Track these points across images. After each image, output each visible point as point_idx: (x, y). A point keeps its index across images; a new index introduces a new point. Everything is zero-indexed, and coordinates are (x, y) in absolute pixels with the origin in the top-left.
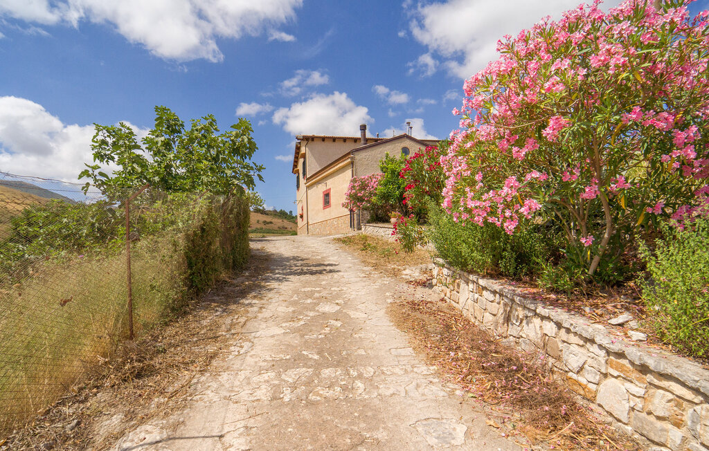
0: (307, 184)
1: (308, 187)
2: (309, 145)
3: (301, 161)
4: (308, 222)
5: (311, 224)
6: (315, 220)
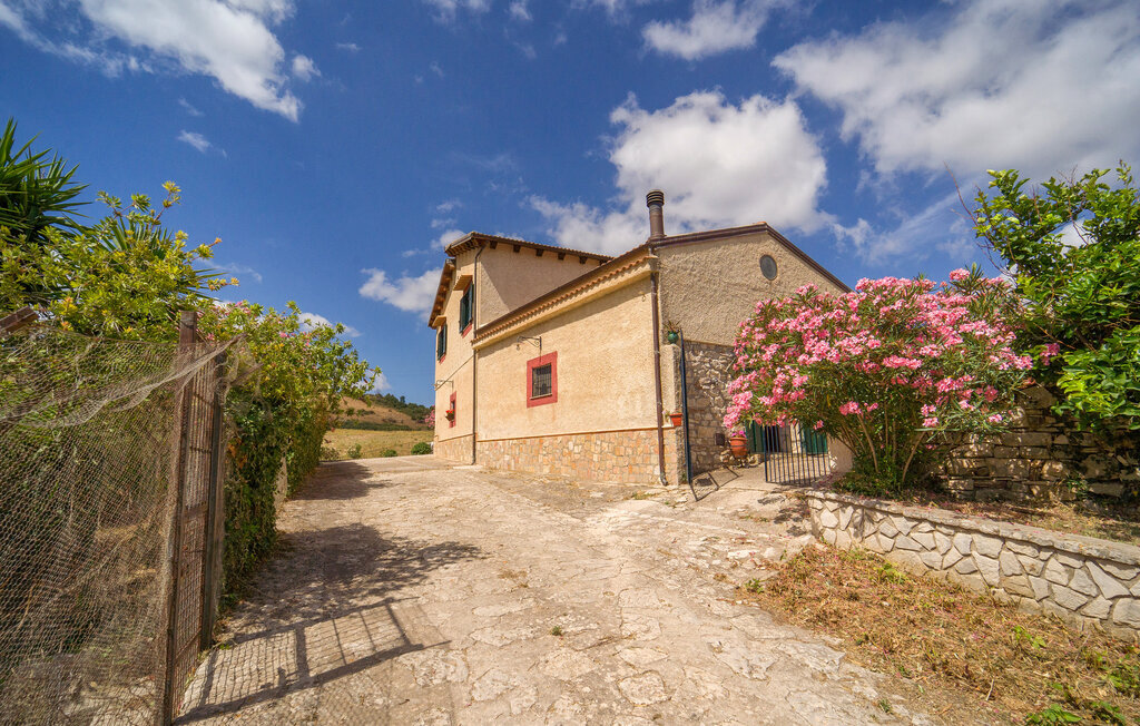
0: (480, 343)
1: (479, 352)
3: (456, 297)
4: (474, 433)
5: (484, 439)
6: (500, 430)
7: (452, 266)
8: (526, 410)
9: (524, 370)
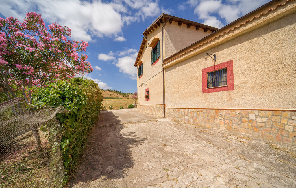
1: (165, 70)
2: (166, 27)
4: (164, 105)
5: (170, 107)
6: (181, 104)
7: (146, 40)
8: (202, 94)
9: (200, 74)
